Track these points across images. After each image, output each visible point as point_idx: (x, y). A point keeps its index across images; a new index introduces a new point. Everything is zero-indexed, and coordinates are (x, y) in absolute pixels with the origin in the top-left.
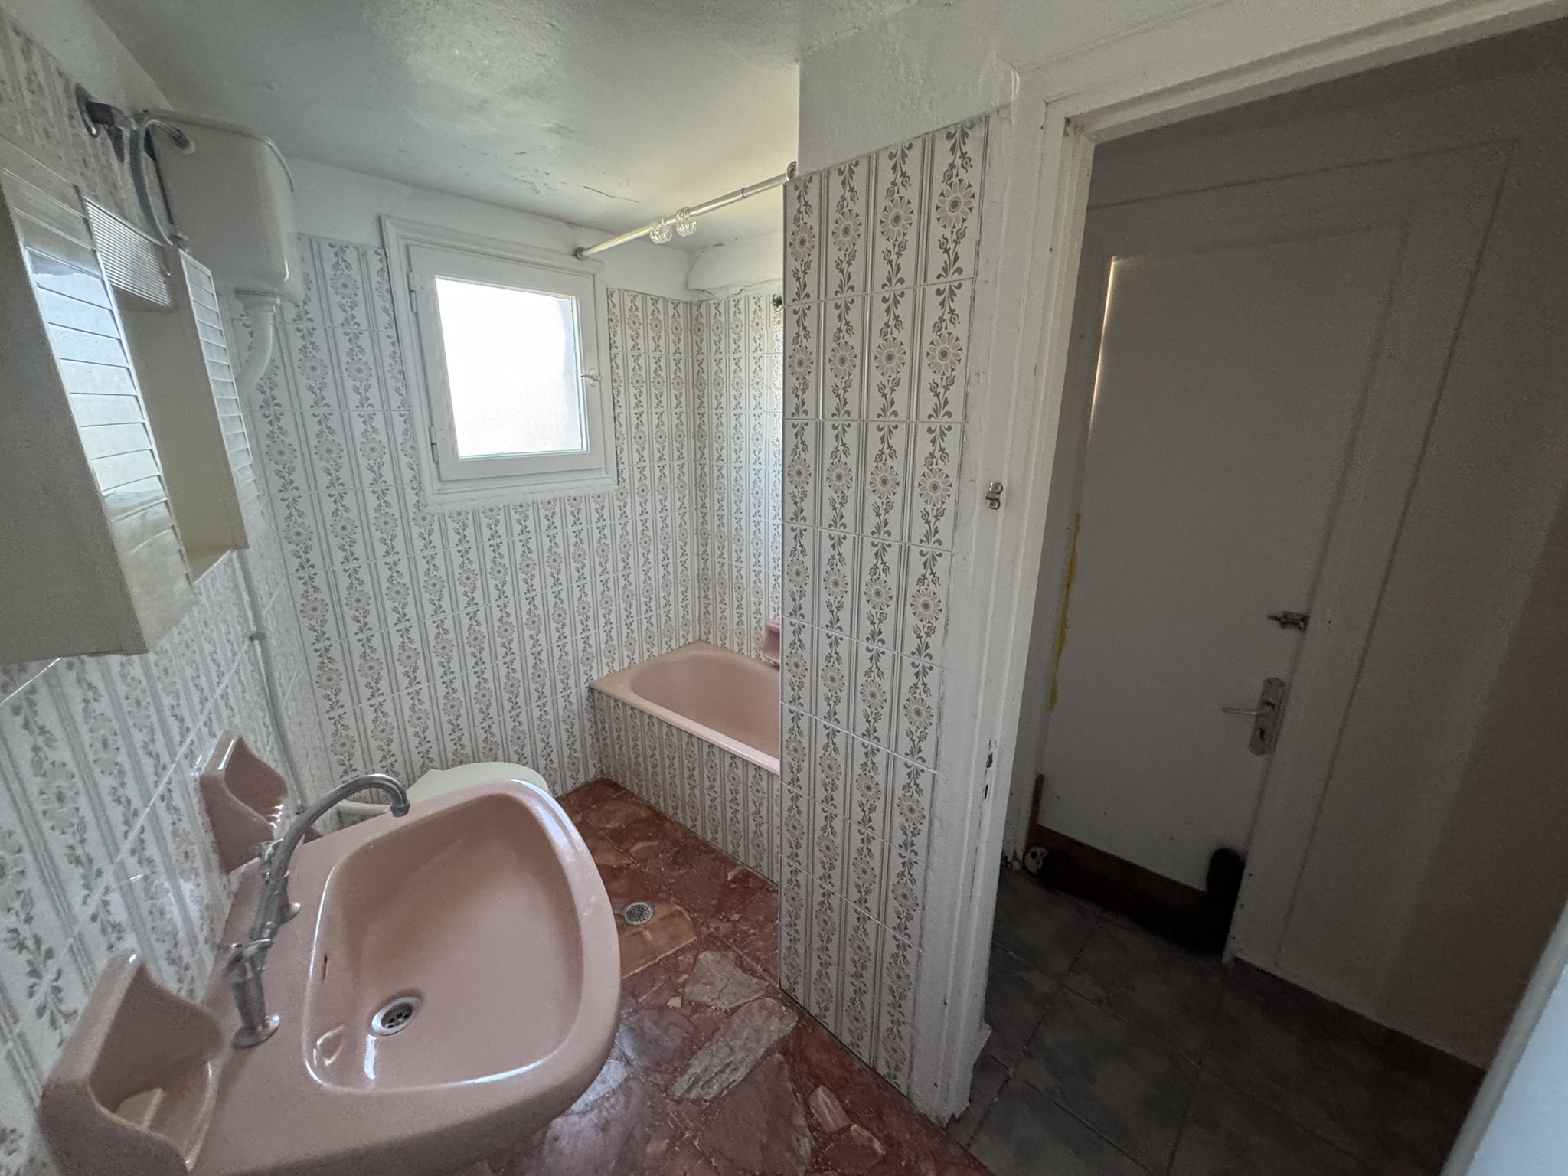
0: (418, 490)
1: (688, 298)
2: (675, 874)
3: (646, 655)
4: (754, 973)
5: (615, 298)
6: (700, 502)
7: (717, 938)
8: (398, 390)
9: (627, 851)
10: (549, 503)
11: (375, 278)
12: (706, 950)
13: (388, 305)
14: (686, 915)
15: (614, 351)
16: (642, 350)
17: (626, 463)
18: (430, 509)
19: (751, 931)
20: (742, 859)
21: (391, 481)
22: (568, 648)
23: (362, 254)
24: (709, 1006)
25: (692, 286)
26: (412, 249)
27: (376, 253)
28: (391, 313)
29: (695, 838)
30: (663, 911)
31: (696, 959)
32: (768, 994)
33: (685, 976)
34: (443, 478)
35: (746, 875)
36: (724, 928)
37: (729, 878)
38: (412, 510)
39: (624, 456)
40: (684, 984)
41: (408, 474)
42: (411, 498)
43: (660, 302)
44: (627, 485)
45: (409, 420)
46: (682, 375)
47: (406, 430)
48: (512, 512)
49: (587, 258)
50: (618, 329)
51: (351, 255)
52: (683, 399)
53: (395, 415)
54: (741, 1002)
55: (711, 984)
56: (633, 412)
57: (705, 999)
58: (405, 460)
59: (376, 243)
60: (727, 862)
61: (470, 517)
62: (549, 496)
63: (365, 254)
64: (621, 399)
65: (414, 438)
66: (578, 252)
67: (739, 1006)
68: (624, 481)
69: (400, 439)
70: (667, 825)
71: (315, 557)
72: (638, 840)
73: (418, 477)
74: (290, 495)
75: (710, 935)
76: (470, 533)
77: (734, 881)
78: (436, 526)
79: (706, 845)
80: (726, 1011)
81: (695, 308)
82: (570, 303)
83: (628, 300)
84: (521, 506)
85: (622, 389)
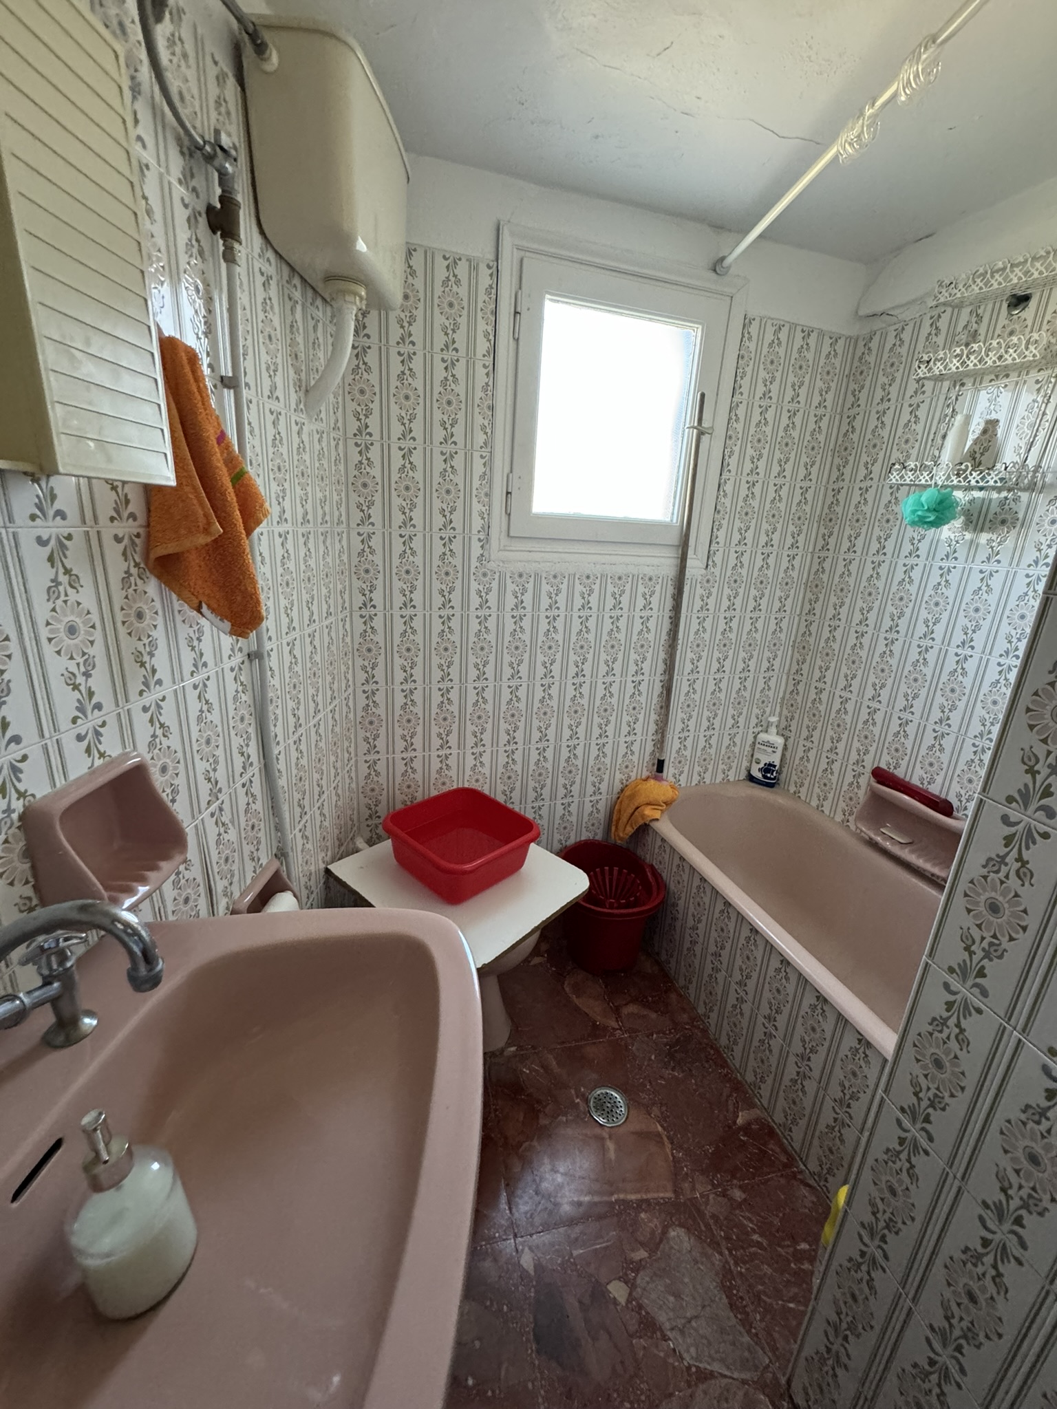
0: (485, 542)
1: (854, 331)
4: (747, 1323)
5: (754, 329)
6: (807, 607)
8: (483, 428)
9: (617, 1011)
10: (620, 578)
11: (482, 296)
12: (681, 1225)
13: (490, 329)
14: (668, 1146)
15: (737, 398)
16: (774, 400)
17: (722, 544)
18: (492, 565)
20: (765, 1103)
21: (459, 530)
22: (608, 750)
23: (473, 267)
24: (665, 1338)
25: (861, 313)
26: (525, 261)
27: (489, 267)
28: (492, 337)
30: (640, 1123)
31: (665, 1232)
32: (762, 1386)
33: (642, 1254)
34: (512, 534)
35: (765, 1132)
36: (714, 1206)
37: (740, 1121)
38: (474, 563)
39: (721, 534)
40: (638, 1267)
41: (477, 523)
42: (476, 550)
43: (814, 336)
44: (717, 571)
45: (489, 463)
46: (822, 438)
47: (485, 473)
48: (577, 581)
49: (729, 267)
50: (749, 370)
51: (462, 270)
52: (814, 470)
53: (476, 455)
54: (716, 1367)
55: (678, 1296)
56: (744, 480)
57: (662, 1318)
58: (477, 507)
59: (491, 256)
60: (742, 1092)
61: (532, 580)
62: (620, 570)
63: (476, 268)
64: (733, 462)
65: (490, 482)
66: (717, 266)
67: (711, 1375)
68: (715, 565)
69: (476, 483)
70: (673, 996)
71: (377, 597)
72: (634, 1000)
73: (487, 528)
74: (366, 529)
75: (693, 1200)
76: (528, 598)
77: (746, 1129)
78: (495, 585)
79: (717, 1051)
81: (861, 343)
82: (694, 334)
83: (770, 331)
84: (588, 577)
85: (737, 449)
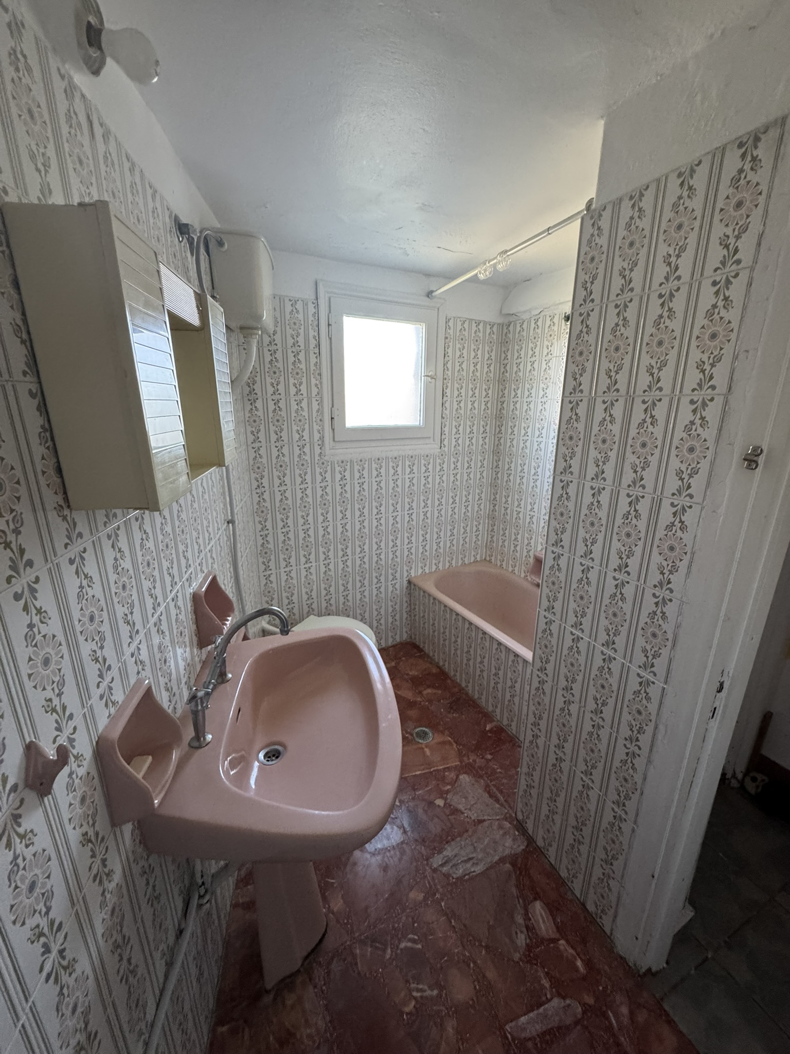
0: (322, 446)
1: (500, 321)
2: (450, 716)
3: (447, 565)
4: (497, 801)
5: (451, 324)
6: (495, 464)
7: (474, 768)
8: (316, 385)
9: (420, 693)
10: (396, 458)
11: (311, 318)
12: (465, 773)
13: (316, 334)
14: (455, 745)
15: (447, 358)
16: (466, 358)
17: (447, 435)
18: (326, 458)
19: (498, 770)
20: (499, 719)
21: (308, 440)
22: (398, 553)
23: (305, 304)
24: (463, 813)
25: (503, 312)
26: (332, 299)
27: (313, 303)
28: (317, 338)
29: (467, 694)
30: (439, 738)
31: (457, 777)
32: (506, 819)
33: (449, 787)
34: (336, 440)
35: (499, 730)
36: (479, 762)
37: (487, 729)
38: (317, 458)
39: (446, 430)
40: (447, 792)
41: (317, 436)
42: (317, 450)
43: (481, 324)
44: (446, 449)
45: (321, 403)
46: (492, 375)
47: (319, 409)
48: (373, 463)
49: (435, 297)
50: (451, 344)
51: (299, 306)
52: (490, 392)
53: (314, 400)
54: (486, 818)
55: (466, 798)
56: (455, 400)
57: (461, 807)
58: (316, 427)
59: (313, 297)
60: (488, 717)
61: (349, 464)
62: (396, 454)
63: (307, 305)
64: (448, 391)
65: (322, 414)
66: (429, 294)
67: (484, 820)
68: (445, 446)
69: (315, 414)
70: (449, 681)
71: (265, 482)
72: (429, 687)
73: (322, 438)
74: (256, 445)
75: (469, 764)
76: (347, 474)
77: (491, 731)
78: (329, 468)
79: (474, 702)
80: (474, 821)
81: (505, 328)
82: (422, 328)
83: (459, 324)
84: (379, 459)
85: (449, 385)
